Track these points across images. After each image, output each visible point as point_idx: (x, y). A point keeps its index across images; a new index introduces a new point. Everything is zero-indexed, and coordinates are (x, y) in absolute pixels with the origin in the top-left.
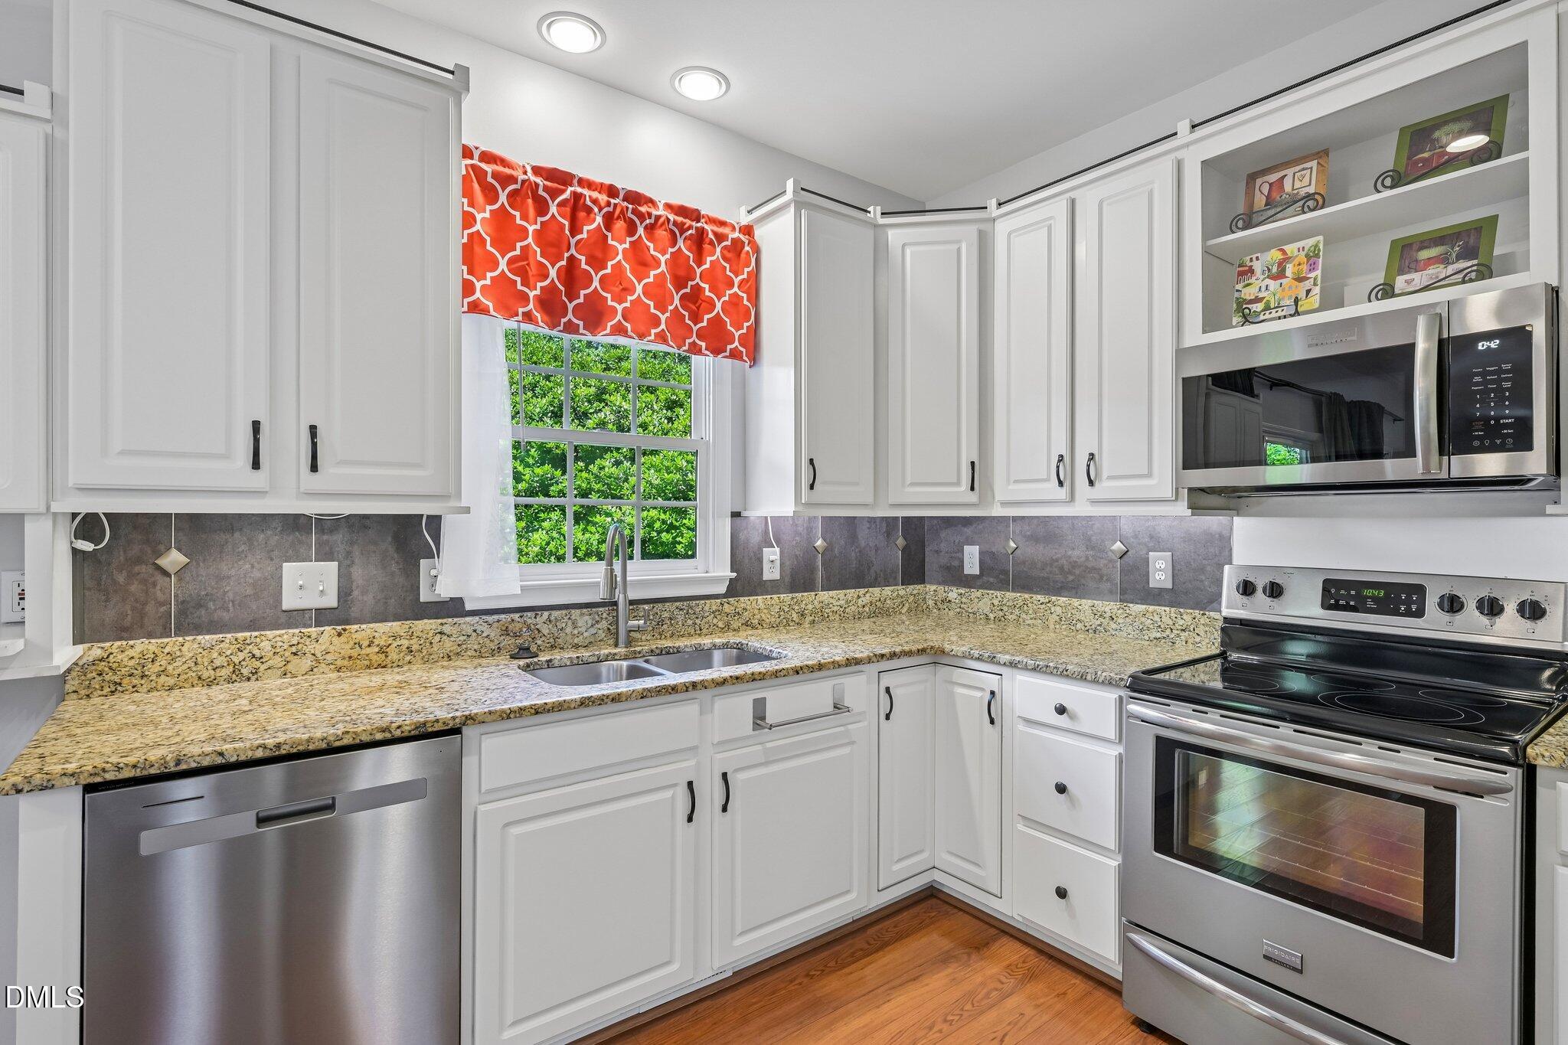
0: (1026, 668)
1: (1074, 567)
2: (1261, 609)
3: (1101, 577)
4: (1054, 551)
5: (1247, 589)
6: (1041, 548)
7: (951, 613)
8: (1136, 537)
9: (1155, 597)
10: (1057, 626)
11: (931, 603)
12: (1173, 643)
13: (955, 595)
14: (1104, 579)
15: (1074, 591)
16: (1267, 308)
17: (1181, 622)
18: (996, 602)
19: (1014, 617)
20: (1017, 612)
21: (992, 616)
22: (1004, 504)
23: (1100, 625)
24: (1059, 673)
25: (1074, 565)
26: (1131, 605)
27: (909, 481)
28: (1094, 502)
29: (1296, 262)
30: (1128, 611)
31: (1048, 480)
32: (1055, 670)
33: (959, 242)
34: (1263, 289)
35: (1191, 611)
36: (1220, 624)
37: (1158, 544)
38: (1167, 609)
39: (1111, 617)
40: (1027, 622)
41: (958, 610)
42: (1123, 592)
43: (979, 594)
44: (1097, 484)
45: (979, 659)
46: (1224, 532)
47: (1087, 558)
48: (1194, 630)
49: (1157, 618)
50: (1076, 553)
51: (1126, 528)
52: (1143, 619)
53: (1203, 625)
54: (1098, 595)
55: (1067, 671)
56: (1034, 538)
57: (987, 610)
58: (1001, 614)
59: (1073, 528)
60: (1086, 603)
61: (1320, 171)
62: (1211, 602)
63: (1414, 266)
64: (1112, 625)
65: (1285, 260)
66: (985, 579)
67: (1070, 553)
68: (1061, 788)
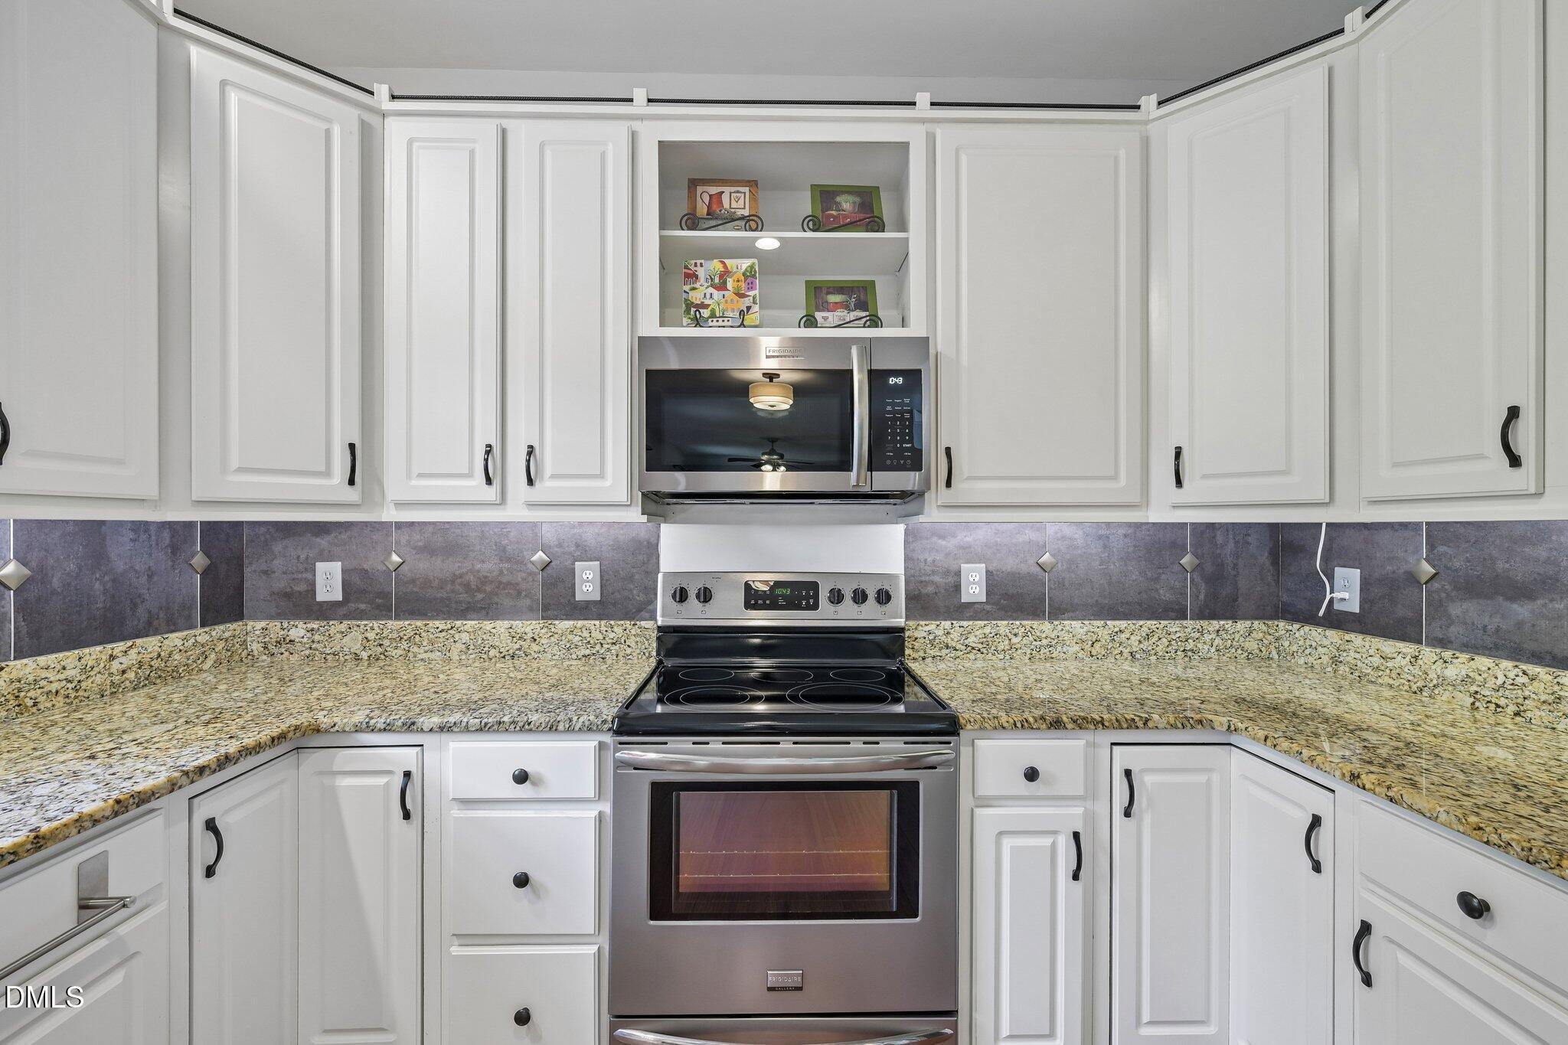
0: (467, 729)
1: (484, 583)
2: (694, 615)
3: (519, 593)
4: (457, 565)
5: (681, 596)
6: (439, 561)
7: (294, 659)
8: (560, 545)
9: (584, 611)
10: (463, 657)
11: (256, 647)
12: (603, 659)
13: (302, 632)
14: (524, 593)
15: (484, 612)
16: (713, 315)
17: (612, 635)
18: (371, 635)
19: (400, 652)
20: (404, 645)
21: (364, 655)
22: (400, 505)
23: (519, 649)
24: (518, 728)
25: (484, 580)
26: (557, 622)
27: (235, 464)
28: (532, 505)
29: (735, 277)
30: (553, 630)
31: (470, 475)
32: (512, 726)
33: (330, 121)
34: (708, 296)
35: (622, 622)
36: (654, 635)
37: (583, 554)
38: (597, 623)
39: (533, 638)
40: (420, 657)
41: (307, 652)
42: (546, 608)
43: (343, 627)
44: (537, 484)
45: (387, 729)
46: (652, 539)
47: (501, 572)
48: (625, 642)
49: (586, 634)
50: (488, 566)
51: (548, 535)
52: (570, 637)
53: (634, 635)
54: (515, 613)
55: (529, 724)
56: (428, 550)
57: (356, 647)
58: (380, 650)
59: (483, 537)
60: (502, 625)
61: (754, 198)
62: (639, 611)
63: (825, 307)
64: (535, 647)
65: (725, 273)
66: (352, 605)
67: (478, 566)
68: (522, 881)
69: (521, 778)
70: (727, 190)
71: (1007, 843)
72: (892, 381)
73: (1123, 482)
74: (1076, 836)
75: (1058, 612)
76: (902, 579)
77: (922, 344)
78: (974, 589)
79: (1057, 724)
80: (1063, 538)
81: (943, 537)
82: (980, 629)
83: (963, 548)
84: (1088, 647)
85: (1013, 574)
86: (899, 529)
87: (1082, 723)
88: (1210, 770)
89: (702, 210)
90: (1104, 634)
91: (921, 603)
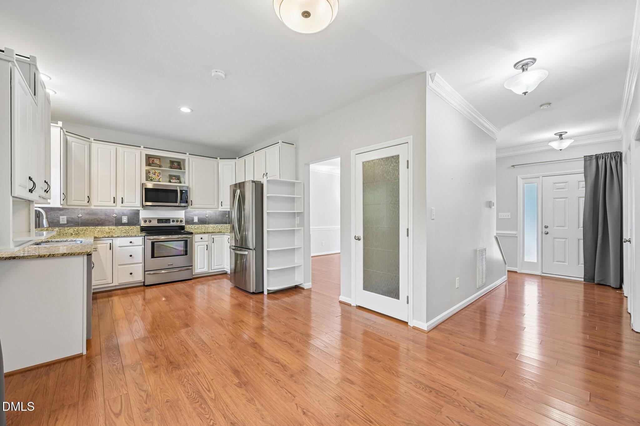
2: (147, 224)
4: (95, 217)
5: (145, 221)
6: (91, 216)
8: (119, 213)
9: (124, 224)
12: (128, 232)
13: (57, 229)
14: (111, 222)
15: (102, 225)
17: (130, 228)
18: (75, 230)
19: (82, 233)
21: (74, 233)
23: (110, 231)
24: (130, 236)
25: (102, 219)
26: (119, 226)
28: (122, 207)
29: (157, 173)
30: (118, 228)
31: (110, 201)
33: (85, 144)
34: (153, 176)
35: (133, 226)
36: (139, 228)
37: (124, 215)
38: (127, 226)
39: (113, 229)
41: (59, 233)
42: (116, 224)
43: (68, 228)
44: (123, 203)
45: (108, 237)
47: (106, 218)
48: (133, 229)
50: (102, 217)
51: (116, 211)
52: (122, 229)
53: (136, 228)
54: (109, 225)
56: (88, 214)
57: (72, 232)
58: (77, 232)
59: (102, 211)
60: (107, 227)
61: (160, 161)
62: (136, 224)
63: (172, 179)
64: (114, 231)
65: (155, 172)
66: (69, 224)
67: (100, 217)
68: (131, 256)
69: (131, 242)
70: (155, 159)
71: (199, 247)
72: (183, 191)
73: (215, 205)
74: (207, 245)
75: (209, 223)
76: (184, 219)
77: (188, 187)
78: (196, 220)
79: (205, 233)
80: (210, 213)
81: (191, 212)
82: (196, 226)
83: (194, 214)
84: (213, 228)
85: (202, 218)
86: (184, 211)
87: (207, 233)
88: (222, 237)
89: (151, 162)
90: (215, 226)
91: (188, 222)
